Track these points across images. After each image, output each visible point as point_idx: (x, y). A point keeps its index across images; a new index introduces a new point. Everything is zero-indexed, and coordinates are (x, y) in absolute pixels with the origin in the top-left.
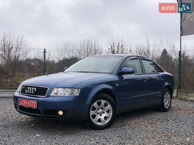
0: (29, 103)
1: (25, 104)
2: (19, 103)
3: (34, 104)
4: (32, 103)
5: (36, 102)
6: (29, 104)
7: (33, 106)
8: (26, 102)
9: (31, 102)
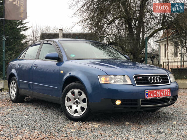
0: (163, 92)
1: (158, 95)
2: (147, 96)
3: (168, 92)
4: (166, 92)
5: (169, 90)
6: (162, 94)
7: (167, 95)
8: (158, 93)
9: (164, 91)
